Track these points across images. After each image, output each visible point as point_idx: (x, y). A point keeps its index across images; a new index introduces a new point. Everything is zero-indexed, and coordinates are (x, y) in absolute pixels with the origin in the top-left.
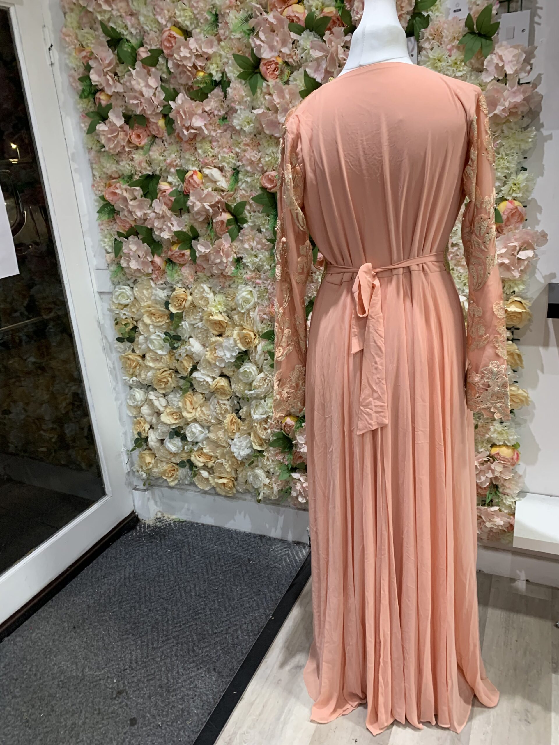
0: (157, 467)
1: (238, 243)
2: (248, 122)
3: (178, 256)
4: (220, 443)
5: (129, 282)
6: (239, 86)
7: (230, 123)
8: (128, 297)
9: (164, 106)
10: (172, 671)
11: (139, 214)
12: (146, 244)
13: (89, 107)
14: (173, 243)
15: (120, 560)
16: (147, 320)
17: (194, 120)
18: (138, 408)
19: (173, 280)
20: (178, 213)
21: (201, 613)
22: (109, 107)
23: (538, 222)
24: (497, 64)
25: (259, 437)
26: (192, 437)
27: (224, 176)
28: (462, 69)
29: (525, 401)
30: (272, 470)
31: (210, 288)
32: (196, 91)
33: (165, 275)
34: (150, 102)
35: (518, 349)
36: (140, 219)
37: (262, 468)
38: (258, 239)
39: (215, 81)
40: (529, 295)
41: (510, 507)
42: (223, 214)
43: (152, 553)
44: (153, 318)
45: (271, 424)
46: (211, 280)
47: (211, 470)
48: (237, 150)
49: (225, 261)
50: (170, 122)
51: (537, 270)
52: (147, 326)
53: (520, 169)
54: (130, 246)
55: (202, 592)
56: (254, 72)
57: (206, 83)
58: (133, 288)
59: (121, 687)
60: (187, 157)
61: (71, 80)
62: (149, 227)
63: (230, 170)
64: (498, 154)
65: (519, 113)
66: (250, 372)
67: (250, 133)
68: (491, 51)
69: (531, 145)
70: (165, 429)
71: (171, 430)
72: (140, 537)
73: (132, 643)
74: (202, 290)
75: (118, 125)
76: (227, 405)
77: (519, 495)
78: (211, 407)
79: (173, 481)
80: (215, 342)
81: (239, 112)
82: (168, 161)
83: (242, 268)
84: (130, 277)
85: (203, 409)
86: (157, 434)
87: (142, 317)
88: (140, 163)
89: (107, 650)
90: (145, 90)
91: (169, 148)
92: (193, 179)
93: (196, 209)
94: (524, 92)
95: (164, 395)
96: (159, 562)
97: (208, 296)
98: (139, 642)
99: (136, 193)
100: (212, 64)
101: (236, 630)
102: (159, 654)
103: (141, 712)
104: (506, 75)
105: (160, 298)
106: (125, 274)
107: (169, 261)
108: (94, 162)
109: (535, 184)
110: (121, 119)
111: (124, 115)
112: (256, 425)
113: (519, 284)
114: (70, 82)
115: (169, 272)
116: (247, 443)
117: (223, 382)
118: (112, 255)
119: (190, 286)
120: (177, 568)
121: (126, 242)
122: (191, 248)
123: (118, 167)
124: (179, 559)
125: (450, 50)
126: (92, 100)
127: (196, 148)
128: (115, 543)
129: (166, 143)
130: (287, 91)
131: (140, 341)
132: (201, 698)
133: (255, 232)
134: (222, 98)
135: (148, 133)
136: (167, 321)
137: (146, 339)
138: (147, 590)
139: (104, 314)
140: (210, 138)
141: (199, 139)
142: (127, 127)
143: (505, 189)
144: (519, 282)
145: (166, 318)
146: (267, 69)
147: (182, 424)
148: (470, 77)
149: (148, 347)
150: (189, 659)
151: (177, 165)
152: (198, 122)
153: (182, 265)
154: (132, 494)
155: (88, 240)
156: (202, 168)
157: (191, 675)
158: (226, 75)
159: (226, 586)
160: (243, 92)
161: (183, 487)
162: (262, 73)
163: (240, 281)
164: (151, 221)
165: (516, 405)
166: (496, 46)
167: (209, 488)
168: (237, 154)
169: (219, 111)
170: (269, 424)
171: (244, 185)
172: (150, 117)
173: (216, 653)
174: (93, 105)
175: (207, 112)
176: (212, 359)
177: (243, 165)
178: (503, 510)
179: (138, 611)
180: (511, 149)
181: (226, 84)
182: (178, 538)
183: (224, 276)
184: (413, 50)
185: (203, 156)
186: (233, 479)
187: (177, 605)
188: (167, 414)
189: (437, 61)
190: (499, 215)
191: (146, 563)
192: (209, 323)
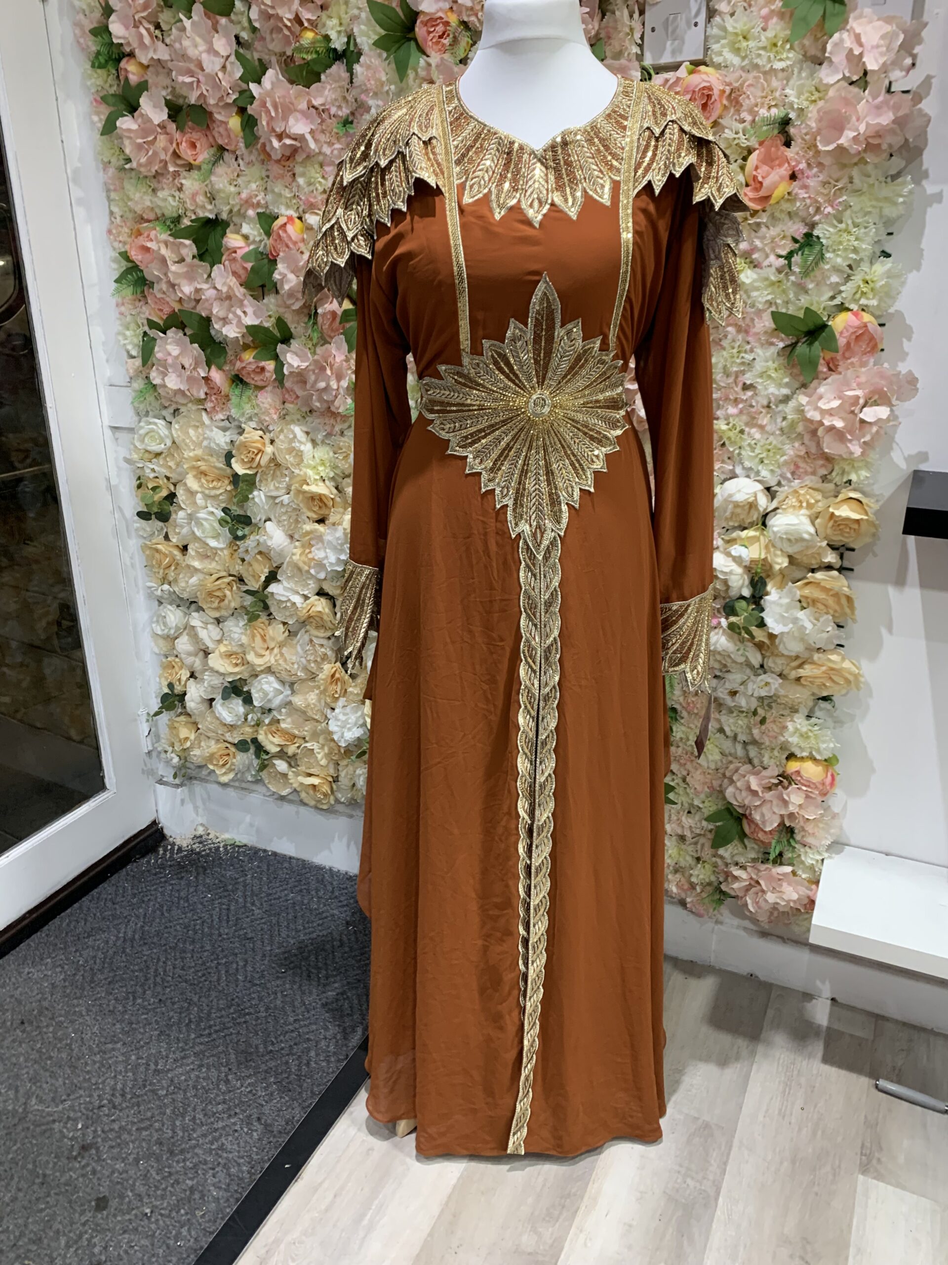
0: (199, 747)
3: (254, 371)
4: (310, 713)
5: (164, 413)
6: (376, 62)
8: (162, 440)
9: (241, 92)
10: (183, 1115)
11: (187, 289)
12: (196, 345)
13: (107, 86)
14: (246, 347)
15: (121, 907)
16: (192, 482)
17: (291, 121)
18: (171, 639)
19: (243, 414)
20: (257, 293)
21: (248, 1014)
22: (143, 87)
23: (903, 356)
24: (851, 50)
26: (262, 699)
28: (784, 56)
29: (853, 682)
31: (307, 433)
32: (299, 66)
33: (229, 404)
34: (215, 81)
35: (849, 587)
36: (189, 298)
39: (335, 50)
40: (877, 489)
41: (812, 868)
43: (179, 898)
44: (203, 481)
46: (309, 419)
47: (292, 760)
49: (335, 387)
50: (249, 123)
51: (894, 445)
52: (192, 493)
53: (878, 254)
54: (169, 347)
55: (257, 976)
56: (405, 37)
57: (317, 52)
58: (170, 423)
59: (89, 1139)
60: (276, 190)
61: (77, 31)
62: (204, 315)
64: (841, 222)
65: (884, 146)
68: (843, 25)
69: (901, 210)
70: (216, 682)
71: (226, 684)
72: (162, 867)
73: (121, 1058)
74: (291, 436)
75: (156, 123)
76: (327, 647)
77: (829, 848)
78: (299, 648)
79: (225, 773)
80: (311, 532)
81: (373, 110)
82: (244, 195)
84: (167, 404)
85: (284, 650)
86: (203, 689)
87: (185, 478)
88: (194, 196)
89: (73, 1067)
90: (205, 57)
91: (247, 171)
92: (285, 231)
93: (287, 287)
94: (896, 108)
95: (218, 621)
96: (189, 915)
97: (302, 448)
98: (133, 1057)
99: (184, 251)
100: (330, 17)
101: (308, 1050)
102: (164, 1083)
103: (119, 1187)
104: (865, 73)
105: (218, 445)
106: (158, 397)
107: (238, 380)
108: (112, 187)
109: (903, 284)
110: (162, 110)
111: (169, 104)
113: (860, 468)
114: (75, 35)
115: (234, 400)
116: (357, 719)
117: (322, 606)
118: (138, 362)
119: (271, 428)
120: (218, 929)
121: (162, 338)
122: (276, 357)
123: (156, 199)
124: (224, 912)
125: (766, 19)
126: (114, 72)
127: (294, 175)
128: (116, 876)
129: (241, 162)
131: (179, 521)
132: (228, 1169)
134: (345, 84)
135: (211, 139)
136: (229, 488)
137: (191, 517)
138: (161, 964)
139: (118, 467)
140: (321, 158)
141: (300, 158)
142: (172, 127)
143: (848, 289)
144: (860, 464)
145: (227, 482)
146: (430, 33)
147: (245, 676)
148: (799, 72)
149: (193, 532)
150: (217, 1095)
151: (259, 204)
152: (299, 126)
153: (260, 388)
154: (155, 791)
155: (98, 332)
156: (304, 212)
157: (215, 1126)
158: (354, 40)
159: (300, 968)
160: (383, 73)
161: (244, 785)
162: (420, 40)
164: (206, 305)
165: (836, 688)
166: (852, 16)
167: (288, 790)
169: (340, 107)
172: (214, 110)
173: (266, 1088)
174: (115, 83)
175: (317, 109)
176: (305, 563)
178: (800, 872)
179: (139, 1001)
180: (865, 215)
181: (355, 56)
182: (229, 874)
183: (333, 413)
184: (697, 14)
185: (306, 190)
186: (330, 779)
187: (209, 996)
188: (221, 655)
189: (741, 38)
190: (832, 337)
191: (166, 914)
192: (301, 496)
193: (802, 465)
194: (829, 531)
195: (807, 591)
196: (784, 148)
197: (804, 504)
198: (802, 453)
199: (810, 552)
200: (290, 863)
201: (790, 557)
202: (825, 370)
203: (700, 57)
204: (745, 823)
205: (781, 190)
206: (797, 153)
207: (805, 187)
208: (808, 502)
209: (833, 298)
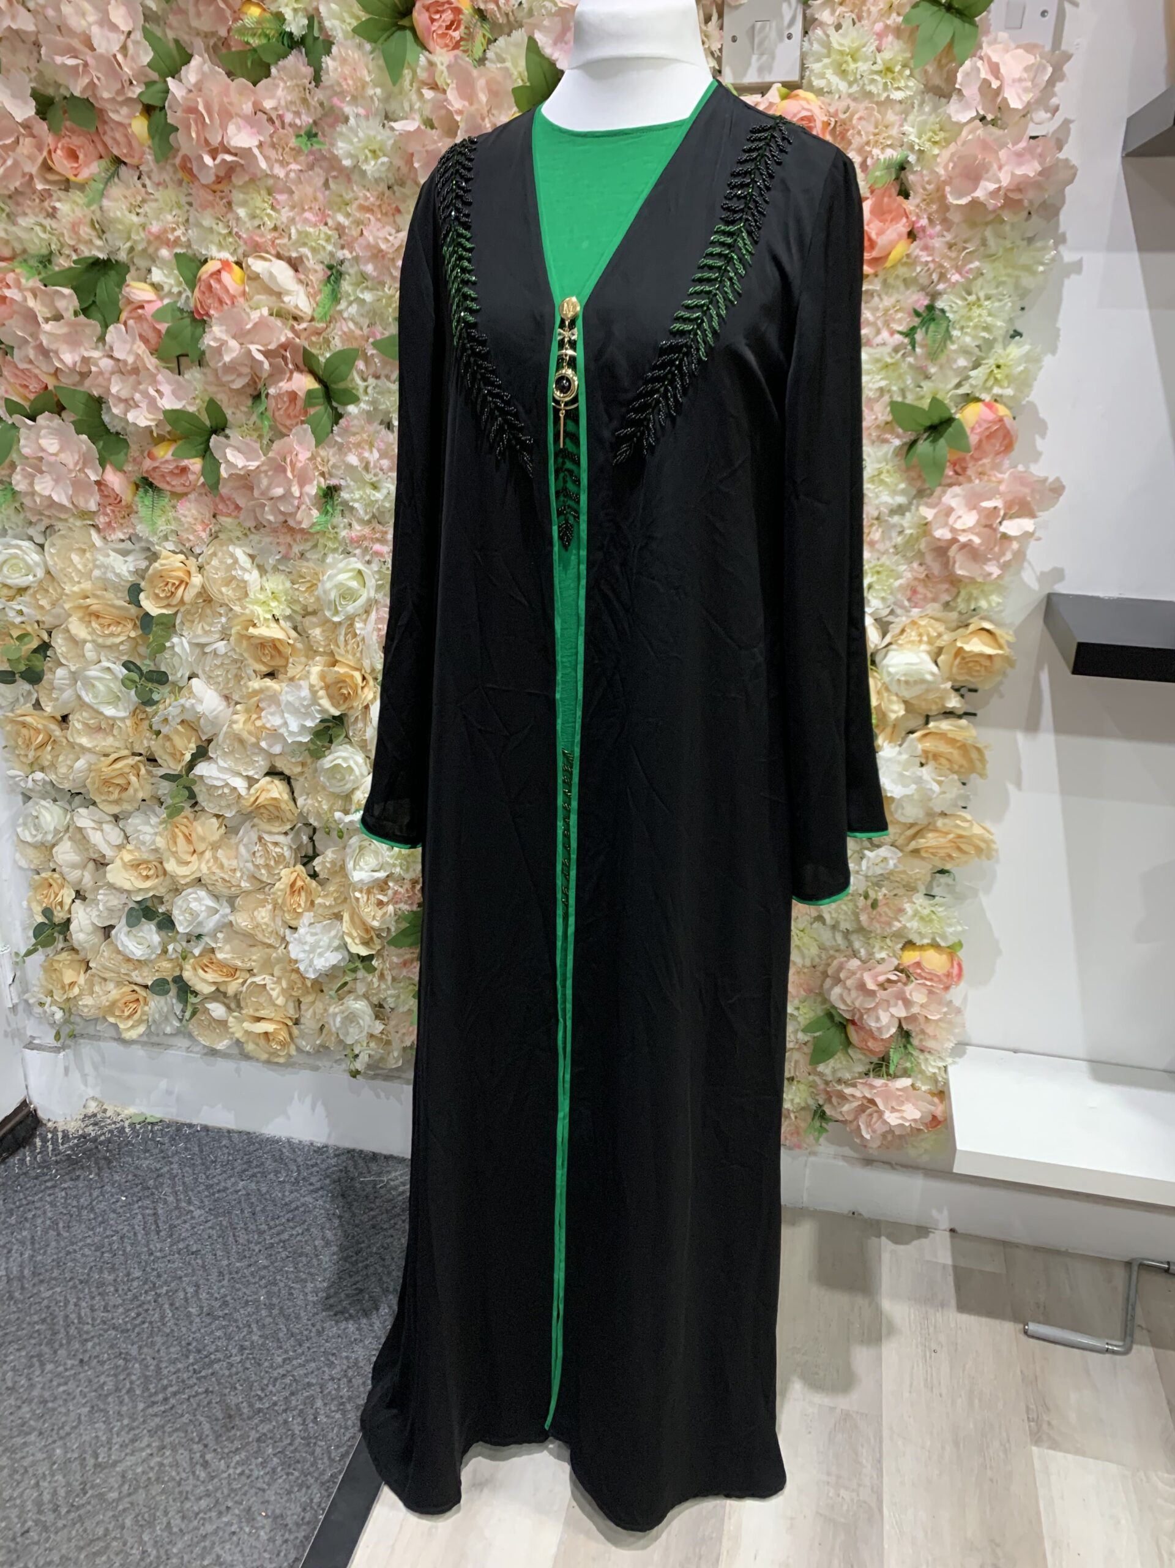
0: (92, 993)
1: (331, 451)
2: (374, 152)
3: (171, 472)
4: (260, 937)
5: (31, 531)
6: (354, 54)
7: (324, 148)
8: (29, 570)
9: (149, 84)
10: (151, 1524)
11: (69, 357)
12: (84, 437)
14: (160, 440)
16: (78, 629)
17: (231, 129)
18: (47, 848)
19: (154, 532)
20: (175, 365)
21: (216, 1361)
23: (1036, 456)
24: (986, 83)
25: (364, 923)
26: (189, 922)
27: (301, 281)
28: (902, 84)
29: (983, 850)
30: (390, 1000)
31: (251, 556)
32: (239, 52)
33: (134, 519)
34: (111, 65)
35: (978, 738)
36: (73, 370)
37: (366, 996)
38: (382, 446)
39: (291, 34)
40: (1008, 616)
41: (934, 1079)
42: (296, 375)
43: (80, 1208)
44: (94, 625)
45: (396, 893)
46: (255, 538)
47: (234, 1003)
48: (341, 218)
49: (297, 494)
50: (163, 128)
51: (1026, 564)
52: (76, 643)
53: (1011, 333)
54: (43, 442)
55: (217, 1304)
56: (398, 24)
57: (267, 36)
58: (42, 546)
60: (205, 223)
62: (96, 394)
63: (319, 267)
64: (969, 294)
65: (1026, 203)
66: (350, 769)
67: (377, 181)
68: (973, 50)
69: (1041, 280)
70: (115, 902)
71: (132, 905)
72: (45, 1165)
73: (40, 1456)
74: (230, 561)
75: (18, 120)
76: (283, 845)
77: (952, 1052)
78: (242, 850)
79: (132, 1027)
80: (261, 691)
81: (352, 121)
82: (155, 228)
83: (338, 512)
84: (34, 520)
85: (220, 853)
86: (95, 913)
87: (65, 621)
88: (74, 227)
90: (96, 32)
91: (157, 195)
92: (219, 281)
93: (227, 358)
94: (1041, 157)
95: (116, 818)
96: (100, 1230)
97: (247, 577)
98: (58, 1451)
99: (61, 304)
101: (312, 1398)
102: (114, 1482)
104: (1004, 109)
105: (118, 575)
106: (20, 509)
109: (1040, 370)
110: (26, 103)
111: (35, 95)
112: (357, 894)
113: (990, 593)
115: (143, 511)
116: (331, 941)
117: (276, 790)
119: (197, 550)
120: (147, 1245)
121: (29, 427)
122: (206, 452)
123: (14, 229)
124: (151, 1219)
125: (880, 36)
127: (230, 203)
129: (148, 182)
130: (481, 83)
131: (56, 682)
133: (376, 426)
134: (306, 81)
135: (101, 148)
137: (75, 677)
138: (71, 1307)
140: (270, 182)
141: (238, 180)
142: (42, 127)
143: (978, 374)
144: (994, 588)
145: (130, 626)
146: (433, 20)
147: (161, 891)
148: (921, 106)
149: (79, 697)
150: (195, 1486)
151: (177, 242)
152: (242, 137)
153: (179, 496)
154: (22, 1059)
156: (245, 255)
157: (202, 1531)
158: (320, 23)
159: (275, 1284)
160: (365, 72)
161: (155, 1039)
162: (419, 29)
163: (330, 544)
164: (100, 379)
165: (964, 859)
166: (985, 39)
167: (226, 1042)
168: (340, 229)
169: (297, 114)
170: (390, 892)
171: (353, 309)
172: (108, 106)
173: (263, 1465)
175: (265, 113)
176: (250, 733)
177: (356, 259)
178: (918, 1084)
179: (49, 1367)
180: (997, 287)
181: (320, 45)
182: (145, 1164)
183: (291, 530)
184: (792, 22)
185: (249, 225)
186: (290, 1023)
187: (153, 1344)
188: (125, 865)
189: (849, 58)
190: (962, 433)
191: (66, 1234)
192: (245, 643)
193: (920, 589)
194: (955, 670)
195: (928, 744)
196: (900, 199)
197: (925, 638)
198: (923, 576)
199: (931, 696)
200: (230, 1138)
201: (906, 702)
202: (951, 473)
203: (795, 77)
204: (851, 1029)
205: (900, 250)
206: (918, 206)
207: (926, 248)
208: (928, 635)
209: (959, 385)
